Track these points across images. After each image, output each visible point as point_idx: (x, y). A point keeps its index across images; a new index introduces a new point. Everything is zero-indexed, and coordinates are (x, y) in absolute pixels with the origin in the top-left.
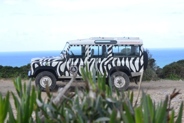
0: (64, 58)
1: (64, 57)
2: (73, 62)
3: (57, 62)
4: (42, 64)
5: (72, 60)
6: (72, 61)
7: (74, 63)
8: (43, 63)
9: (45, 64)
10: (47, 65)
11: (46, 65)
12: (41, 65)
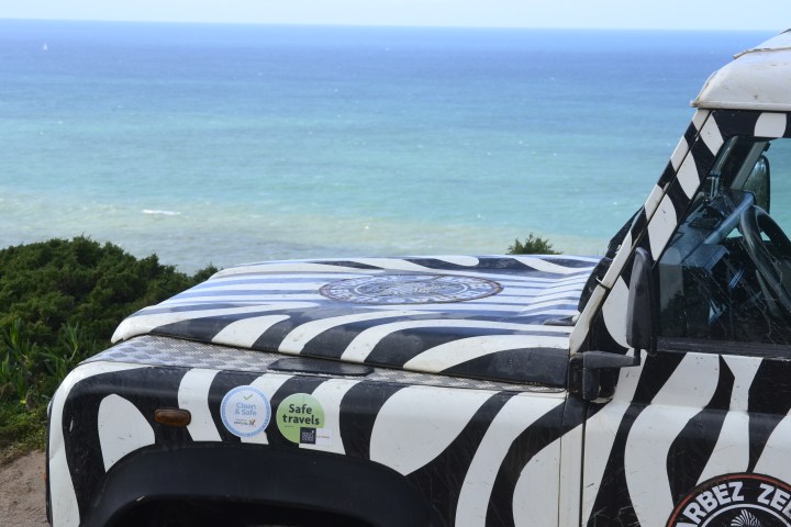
0: (598, 334)
1: (597, 323)
2: (736, 423)
3: (473, 397)
4: (215, 407)
5: (726, 378)
6: (721, 401)
7: (756, 448)
8: (234, 398)
9: (263, 419)
10: (291, 433)
11: (272, 429)
12: (202, 430)
